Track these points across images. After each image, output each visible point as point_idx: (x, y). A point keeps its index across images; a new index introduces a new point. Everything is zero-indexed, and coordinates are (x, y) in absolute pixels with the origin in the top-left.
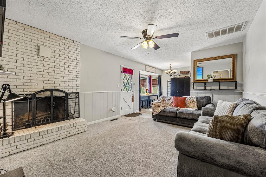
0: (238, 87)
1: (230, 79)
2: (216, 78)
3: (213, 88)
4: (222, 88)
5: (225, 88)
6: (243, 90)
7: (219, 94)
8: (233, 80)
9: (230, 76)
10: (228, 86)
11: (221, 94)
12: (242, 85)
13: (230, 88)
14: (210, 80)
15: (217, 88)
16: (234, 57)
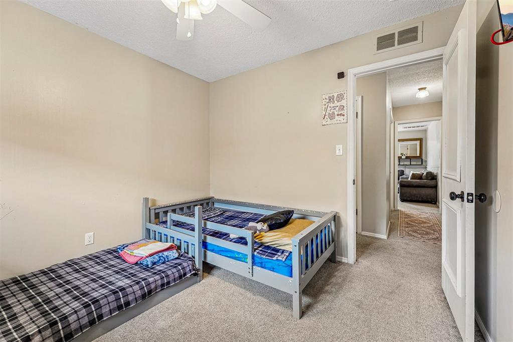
0: (423, 163)
1: (418, 157)
2: (409, 155)
3: (405, 163)
4: (412, 163)
5: (415, 163)
6: (427, 165)
7: (410, 168)
8: (420, 157)
9: (418, 155)
10: (416, 162)
11: (412, 168)
12: (426, 161)
13: (418, 163)
14: (403, 157)
15: (409, 163)
16: (421, 140)
